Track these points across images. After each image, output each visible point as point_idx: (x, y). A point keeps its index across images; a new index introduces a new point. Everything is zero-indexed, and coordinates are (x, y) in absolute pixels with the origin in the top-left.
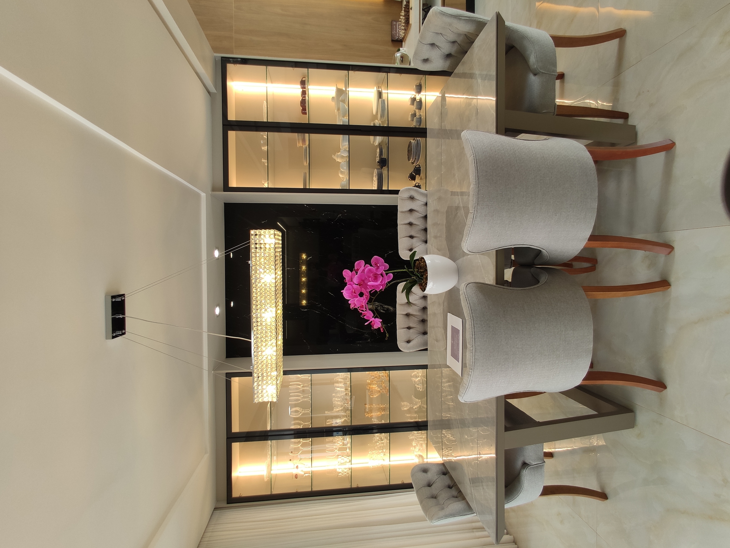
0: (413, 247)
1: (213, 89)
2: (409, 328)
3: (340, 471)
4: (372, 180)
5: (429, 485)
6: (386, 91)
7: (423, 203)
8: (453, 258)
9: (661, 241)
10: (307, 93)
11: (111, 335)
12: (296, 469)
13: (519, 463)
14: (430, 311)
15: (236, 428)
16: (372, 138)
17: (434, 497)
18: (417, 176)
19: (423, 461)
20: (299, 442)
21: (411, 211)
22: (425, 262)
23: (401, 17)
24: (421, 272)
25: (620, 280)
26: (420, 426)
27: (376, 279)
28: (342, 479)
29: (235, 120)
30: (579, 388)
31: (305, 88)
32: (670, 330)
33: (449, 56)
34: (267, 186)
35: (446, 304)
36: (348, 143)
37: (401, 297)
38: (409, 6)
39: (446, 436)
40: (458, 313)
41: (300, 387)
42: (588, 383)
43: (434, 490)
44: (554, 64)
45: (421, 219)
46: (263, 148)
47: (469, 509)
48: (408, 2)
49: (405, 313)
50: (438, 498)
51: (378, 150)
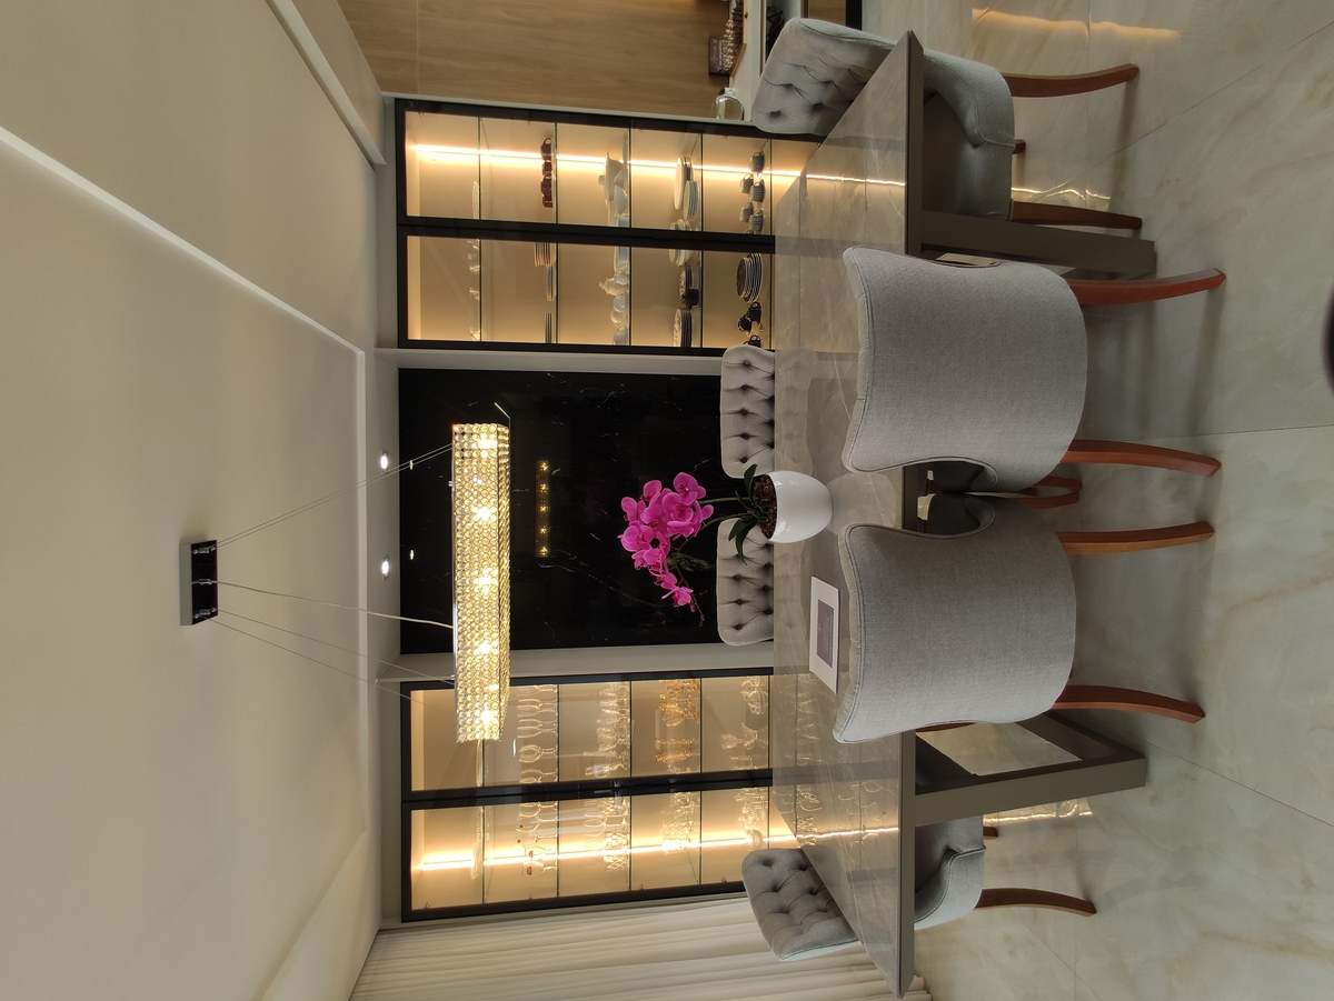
0: (749, 455)
1: (379, 158)
2: (739, 602)
3: (610, 860)
4: (673, 329)
5: (776, 889)
6: (700, 167)
7: (766, 375)
8: (822, 476)
9: (1197, 452)
10: (553, 167)
11: (190, 617)
12: (529, 858)
13: (939, 850)
14: (778, 570)
15: (418, 784)
16: (672, 252)
17: (785, 911)
18: (754, 324)
19: (762, 842)
20: (536, 808)
21: (745, 388)
22: (772, 484)
23: (728, 31)
24: (765, 503)
25: (1123, 520)
26: (757, 779)
27: (682, 514)
28: (614, 875)
29: (418, 215)
30: (1050, 714)
31: (550, 158)
32: (1213, 612)
33: (817, 107)
34: (478, 339)
35: (808, 560)
36: (628, 261)
37: (725, 547)
38: (742, 11)
39: (803, 797)
40: (833, 577)
41: (536, 707)
42: (1065, 706)
43: (785, 897)
44: (1011, 128)
45: (764, 404)
46: (471, 268)
47: (848, 933)
48: (740, 4)
49: (733, 575)
50: (792, 913)
51: (684, 275)
